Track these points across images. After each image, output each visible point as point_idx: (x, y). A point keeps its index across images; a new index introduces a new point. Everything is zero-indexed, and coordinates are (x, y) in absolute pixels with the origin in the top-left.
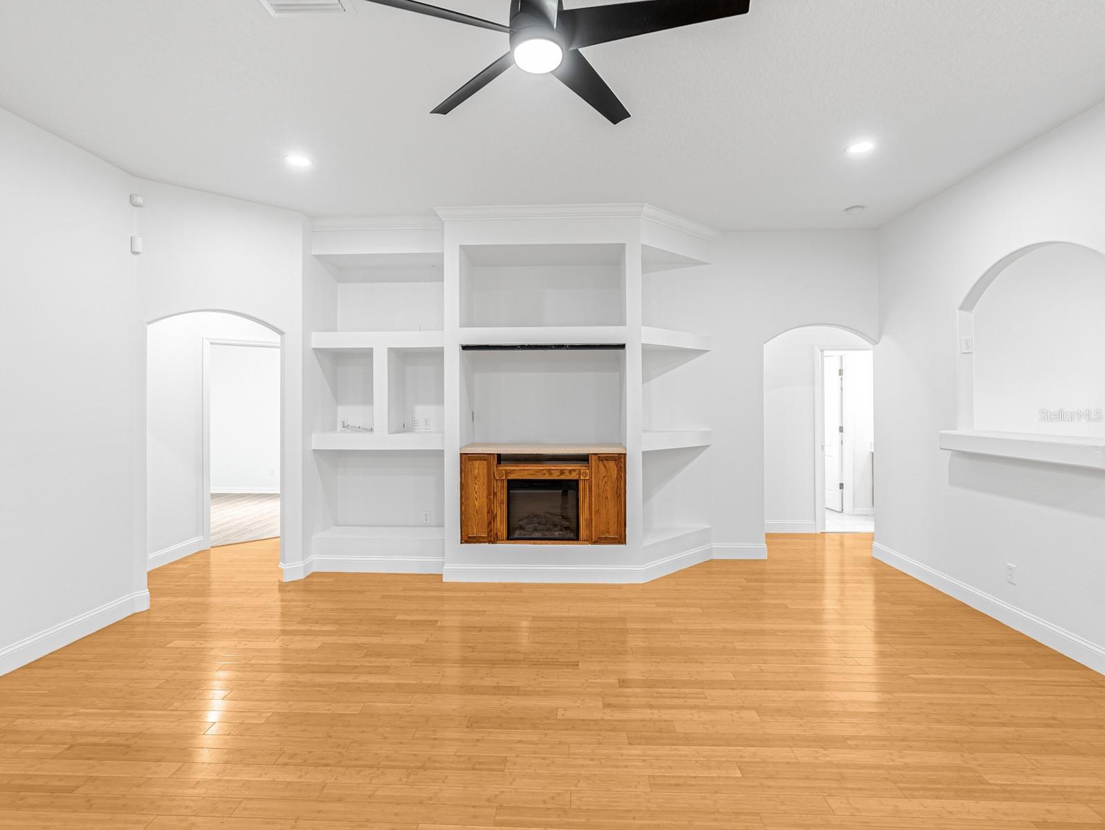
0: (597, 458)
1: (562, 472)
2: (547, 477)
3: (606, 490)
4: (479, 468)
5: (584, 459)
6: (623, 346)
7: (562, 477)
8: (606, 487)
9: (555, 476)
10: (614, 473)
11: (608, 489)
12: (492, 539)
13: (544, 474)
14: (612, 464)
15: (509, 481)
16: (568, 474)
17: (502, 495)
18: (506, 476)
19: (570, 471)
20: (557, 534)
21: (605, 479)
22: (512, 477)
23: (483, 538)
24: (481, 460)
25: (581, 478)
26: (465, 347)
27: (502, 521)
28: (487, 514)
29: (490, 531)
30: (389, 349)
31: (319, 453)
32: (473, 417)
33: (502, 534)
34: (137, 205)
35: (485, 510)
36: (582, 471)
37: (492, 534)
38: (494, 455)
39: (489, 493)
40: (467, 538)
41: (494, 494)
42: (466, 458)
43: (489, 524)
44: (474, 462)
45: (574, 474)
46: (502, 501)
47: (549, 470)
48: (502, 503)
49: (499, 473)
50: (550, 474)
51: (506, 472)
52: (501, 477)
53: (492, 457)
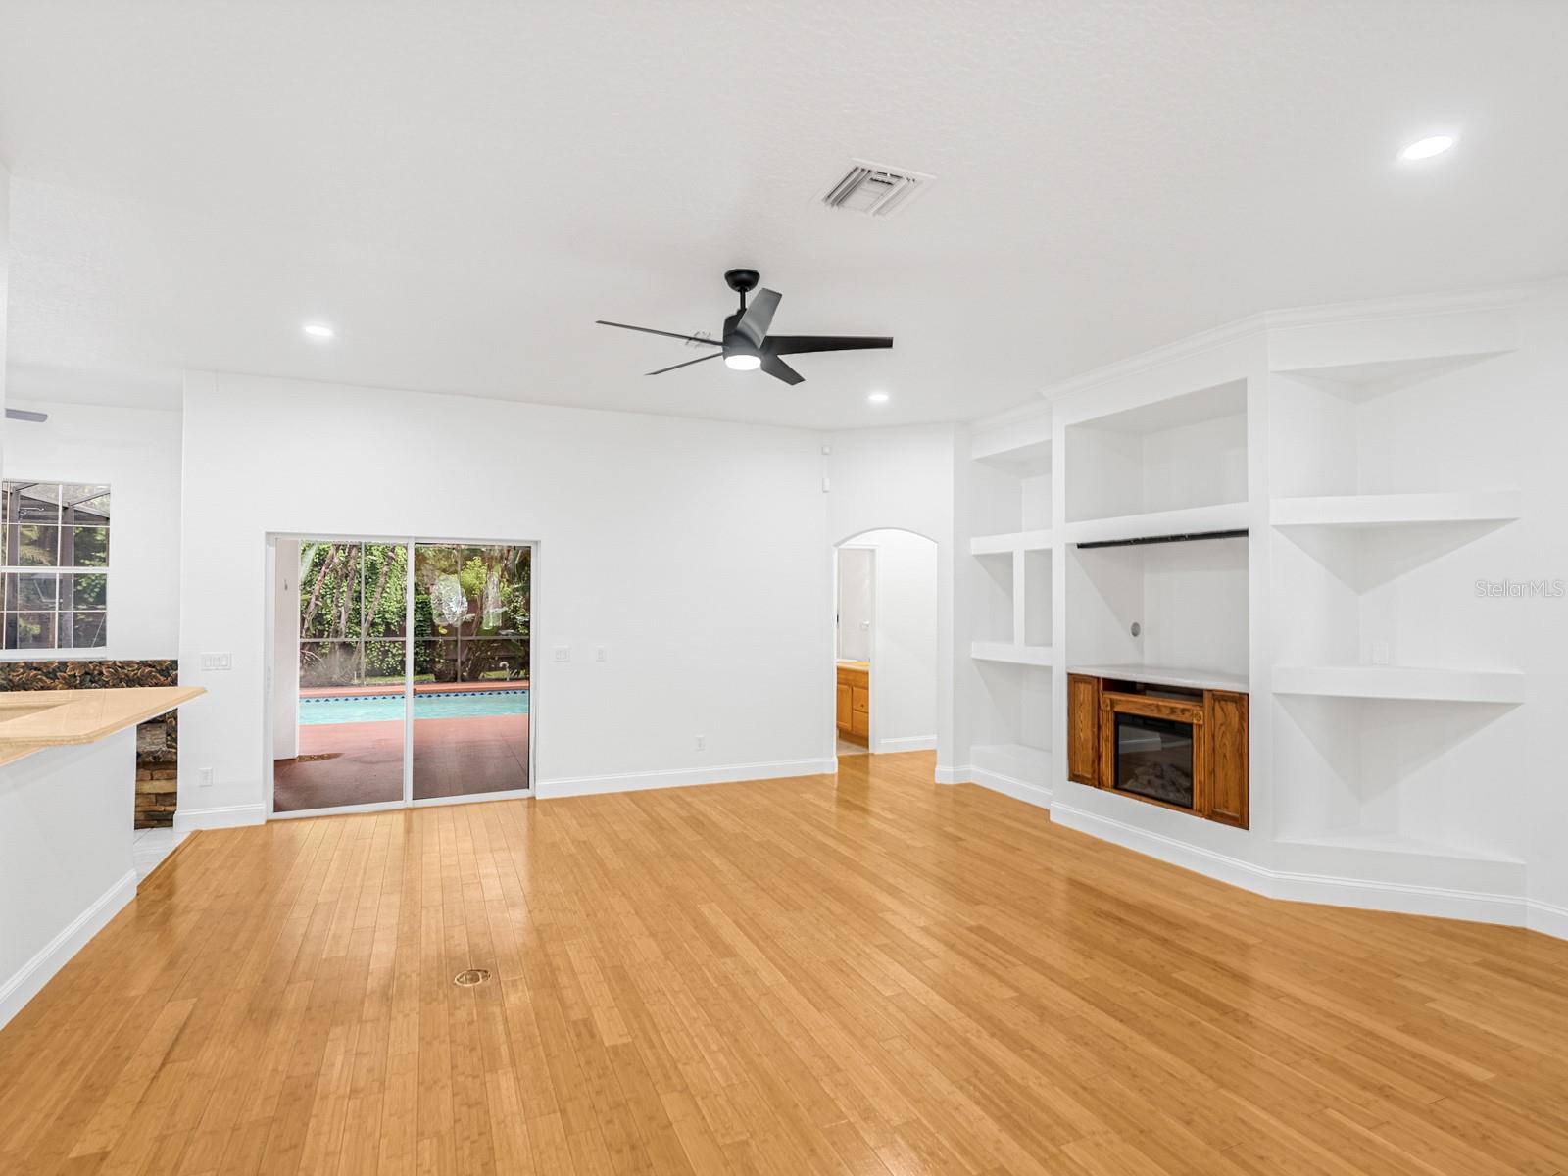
0: (1211, 695)
1: (1173, 710)
2: (1156, 715)
3: (1225, 744)
4: (1085, 692)
5: (1195, 694)
6: (1244, 533)
7: (1173, 718)
8: (1224, 740)
9: (1165, 715)
10: (1235, 720)
11: (1227, 743)
12: (1099, 784)
13: (1153, 710)
14: (1231, 707)
15: (1117, 714)
16: (1179, 713)
17: (1108, 731)
18: (1112, 706)
19: (1183, 711)
20: (1172, 796)
21: (1223, 728)
22: (1118, 708)
23: (1087, 779)
24: (1085, 683)
25: (1195, 722)
26: (1081, 546)
27: (1107, 762)
28: (1090, 751)
29: (1094, 772)
30: (1026, 551)
31: (981, 663)
32: (1135, 631)
33: (1108, 779)
34: (826, 454)
35: (1090, 745)
36: (1195, 712)
37: (1096, 777)
38: (1098, 679)
39: (1093, 725)
40: (1074, 775)
41: (1099, 727)
42: (1075, 680)
43: (1093, 762)
44: (1082, 687)
45: (1187, 714)
46: (1108, 737)
47: (1158, 706)
48: (1107, 740)
49: (1104, 702)
50: (1160, 711)
51: (1113, 703)
52: (1109, 708)
53: (1095, 681)
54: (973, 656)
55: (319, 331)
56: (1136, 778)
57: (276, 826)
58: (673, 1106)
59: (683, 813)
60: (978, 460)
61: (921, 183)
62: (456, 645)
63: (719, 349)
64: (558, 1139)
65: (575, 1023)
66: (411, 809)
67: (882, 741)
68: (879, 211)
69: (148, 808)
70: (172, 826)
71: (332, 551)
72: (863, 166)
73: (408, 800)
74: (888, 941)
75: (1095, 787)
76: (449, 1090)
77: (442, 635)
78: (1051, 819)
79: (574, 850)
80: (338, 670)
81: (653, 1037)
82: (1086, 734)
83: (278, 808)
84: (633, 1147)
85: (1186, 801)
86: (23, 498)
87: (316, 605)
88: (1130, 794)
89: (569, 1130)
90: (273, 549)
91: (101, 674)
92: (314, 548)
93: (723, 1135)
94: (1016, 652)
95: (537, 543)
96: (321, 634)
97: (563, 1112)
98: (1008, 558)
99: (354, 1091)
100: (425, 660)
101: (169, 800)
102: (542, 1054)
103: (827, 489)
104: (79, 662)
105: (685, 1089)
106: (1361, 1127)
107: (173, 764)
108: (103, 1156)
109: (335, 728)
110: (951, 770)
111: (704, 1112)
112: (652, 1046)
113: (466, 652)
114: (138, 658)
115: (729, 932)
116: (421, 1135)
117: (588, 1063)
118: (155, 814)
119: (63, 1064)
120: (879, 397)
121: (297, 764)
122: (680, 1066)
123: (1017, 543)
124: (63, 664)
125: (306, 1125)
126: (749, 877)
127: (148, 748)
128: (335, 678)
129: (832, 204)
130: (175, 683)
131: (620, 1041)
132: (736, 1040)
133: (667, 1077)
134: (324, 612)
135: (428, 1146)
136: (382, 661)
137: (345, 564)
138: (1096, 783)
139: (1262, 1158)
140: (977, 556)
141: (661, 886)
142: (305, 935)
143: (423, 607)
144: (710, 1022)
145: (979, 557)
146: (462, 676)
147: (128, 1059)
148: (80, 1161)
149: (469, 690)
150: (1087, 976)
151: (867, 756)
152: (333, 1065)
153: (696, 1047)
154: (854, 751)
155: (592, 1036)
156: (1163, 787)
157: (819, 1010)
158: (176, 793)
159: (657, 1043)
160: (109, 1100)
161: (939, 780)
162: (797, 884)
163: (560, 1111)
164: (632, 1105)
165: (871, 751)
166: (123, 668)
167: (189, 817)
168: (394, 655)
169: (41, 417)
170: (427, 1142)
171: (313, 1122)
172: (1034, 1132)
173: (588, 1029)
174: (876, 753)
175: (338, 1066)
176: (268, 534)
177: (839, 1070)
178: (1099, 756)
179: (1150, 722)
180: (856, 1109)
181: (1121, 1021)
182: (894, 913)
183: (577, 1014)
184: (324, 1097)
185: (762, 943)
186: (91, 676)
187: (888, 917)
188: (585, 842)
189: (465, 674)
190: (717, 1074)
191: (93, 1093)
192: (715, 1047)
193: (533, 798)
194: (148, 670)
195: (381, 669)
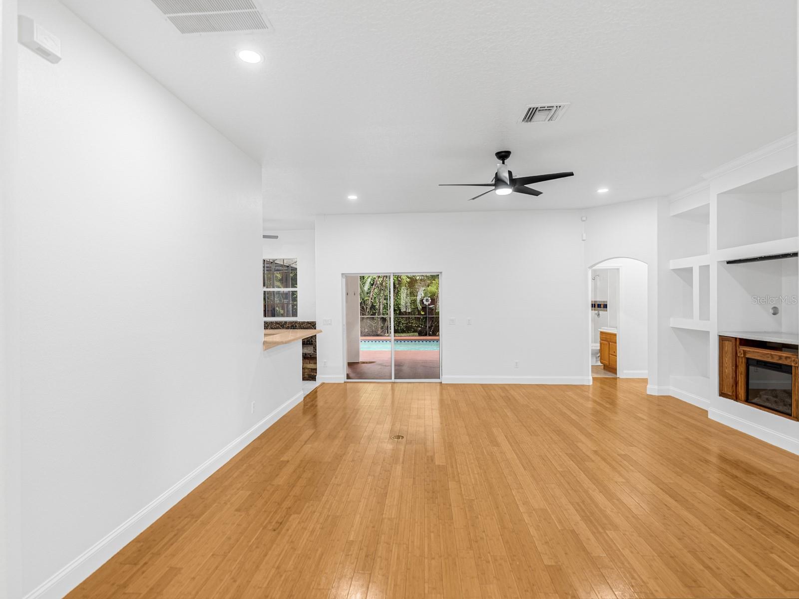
1: (780, 358)
2: (770, 360)
4: (728, 346)
5: (793, 348)
7: (780, 362)
9: (775, 360)
12: (736, 399)
13: (768, 357)
15: (748, 359)
16: (784, 360)
17: (742, 369)
18: (745, 354)
19: (786, 358)
20: (780, 408)
22: (748, 356)
23: (729, 395)
24: (728, 341)
25: (793, 364)
26: (729, 262)
27: (741, 386)
28: (731, 380)
29: (733, 391)
30: (700, 267)
31: (677, 330)
32: (775, 312)
33: (742, 396)
34: (584, 221)
35: (731, 377)
36: (793, 359)
37: (734, 394)
38: (736, 338)
39: (733, 366)
40: (722, 393)
41: (736, 366)
42: (722, 339)
43: (733, 386)
44: (727, 343)
45: (789, 360)
46: (742, 372)
47: (771, 355)
48: (741, 374)
49: (740, 352)
50: (773, 358)
51: (745, 352)
52: (742, 355)
53: (734, 341)
54: (671, 326)
55: (353, 197)
56: (760, 397)
57: (348, 384)
58: (452, 485)
59: (503, 394)
60: (674, 216)
61: (564, 106)
62: (426, 320)
63: (494, 187)
64: (410, 484)
65: (428, 457)
66: (394, 383)
67: (624, 372)
68: (550, 119)
69: (309, 373)
70: (315, 380)
71: (377, 278)
72: (533, 107)
73: (393, 380)
74: (573, 453)
75: (734, 400)
76: (380, 467)
77: (422, 315)
78: (709, 417)
79: (450, 403)
80: (380, 329)
81: (454, 465)
82: (729, 370)
83: (348, 377)
84: (433, 492)
85: (789, 411)
86: (276, 263)
87: (371, 301)
88: (755, 405)
89: (414, 483)
90: (344, 280)
91: (296, 326)
92: (370, 278)
93: (466, 496)
94: (695, 323)
95: (441, 273)
96: (374, 314)
97: (414, 478)
98: (690, 270)
99: (353, 460)
100: (415, 326)
101: (314, 371)
102: (413, 462)
103: (584, 239)
104: (290, 322)
105: (459, 481)
106: (786, 564)
107: (315, 358)
108: (288, 461)
109: (375, 352)
110: (656, 387)
111: (463, 489)
112: (452, 467)
113: (431, 322)
114: (306, 321)
115: (501, 438)
116: (369, 475)
117: (428, 468)
118: (309, 375)
119: (280, 440)
120: (603, 190)
121: (360, 365)
122: (460, 475)
123: (694, 262)
124: (286, 322)
125: (338, 465)
126: (520, 421)
127: (308, 352)
128: (379, 332)
129: (527, 121)
130: (315, 329)
131: (441, 464)
132: (486, 472)
133: (454, 477)
134: (375, 305)
135: (370, 479)
136: (398, 326)
137: (381, 284)
138: (735, 398)
139: (711, 558)
140: (673, 270)
141: (479, 419)
142: (349, 417)
143: (414, 303)
144: (477, 465)
145: (674, 270)
146: (429, 333)
147: (296, 441)
148: (282, 461)
149: (432, 340)
150: (671, 482)
151: (616, 379)
152: (349, 453)
153: (469, 471)
154: (610, 375)
155: (432, 460)
156: (776, 402)
157: (525, 469)
158: (316, 369)
159: (455, 467)
160: (290, 450)
161: (649, 392)
162: (542, 427)
163: (413, 478)
164: (437, 482)
165: (618, 376)
166: (302, 324)
167: (321, 377)
168: (403, 324)
169: (276, 237)
170: (370, 477)
171: (340, 465)
172: (596, 524)
173: (432, 459)
174: (621, 377)
175: (350, 453)
176: (342, 274)
177: (522, 489)
178: (736, 383)
179: (768, 365)
180: (522, 501)
181: (676, 501)
182: (583, 443)
183: (429, 454)
184: (345, 460)
185: (513, 444)
186: (293, 326)
187: (579, 445)
188: (455, 400)
189: (431, 333)
190: (473, 480)
191: (287, 448)
192: (476, 472)
193: (441, 383)
194: (309, 325)
195: (398, 329)
